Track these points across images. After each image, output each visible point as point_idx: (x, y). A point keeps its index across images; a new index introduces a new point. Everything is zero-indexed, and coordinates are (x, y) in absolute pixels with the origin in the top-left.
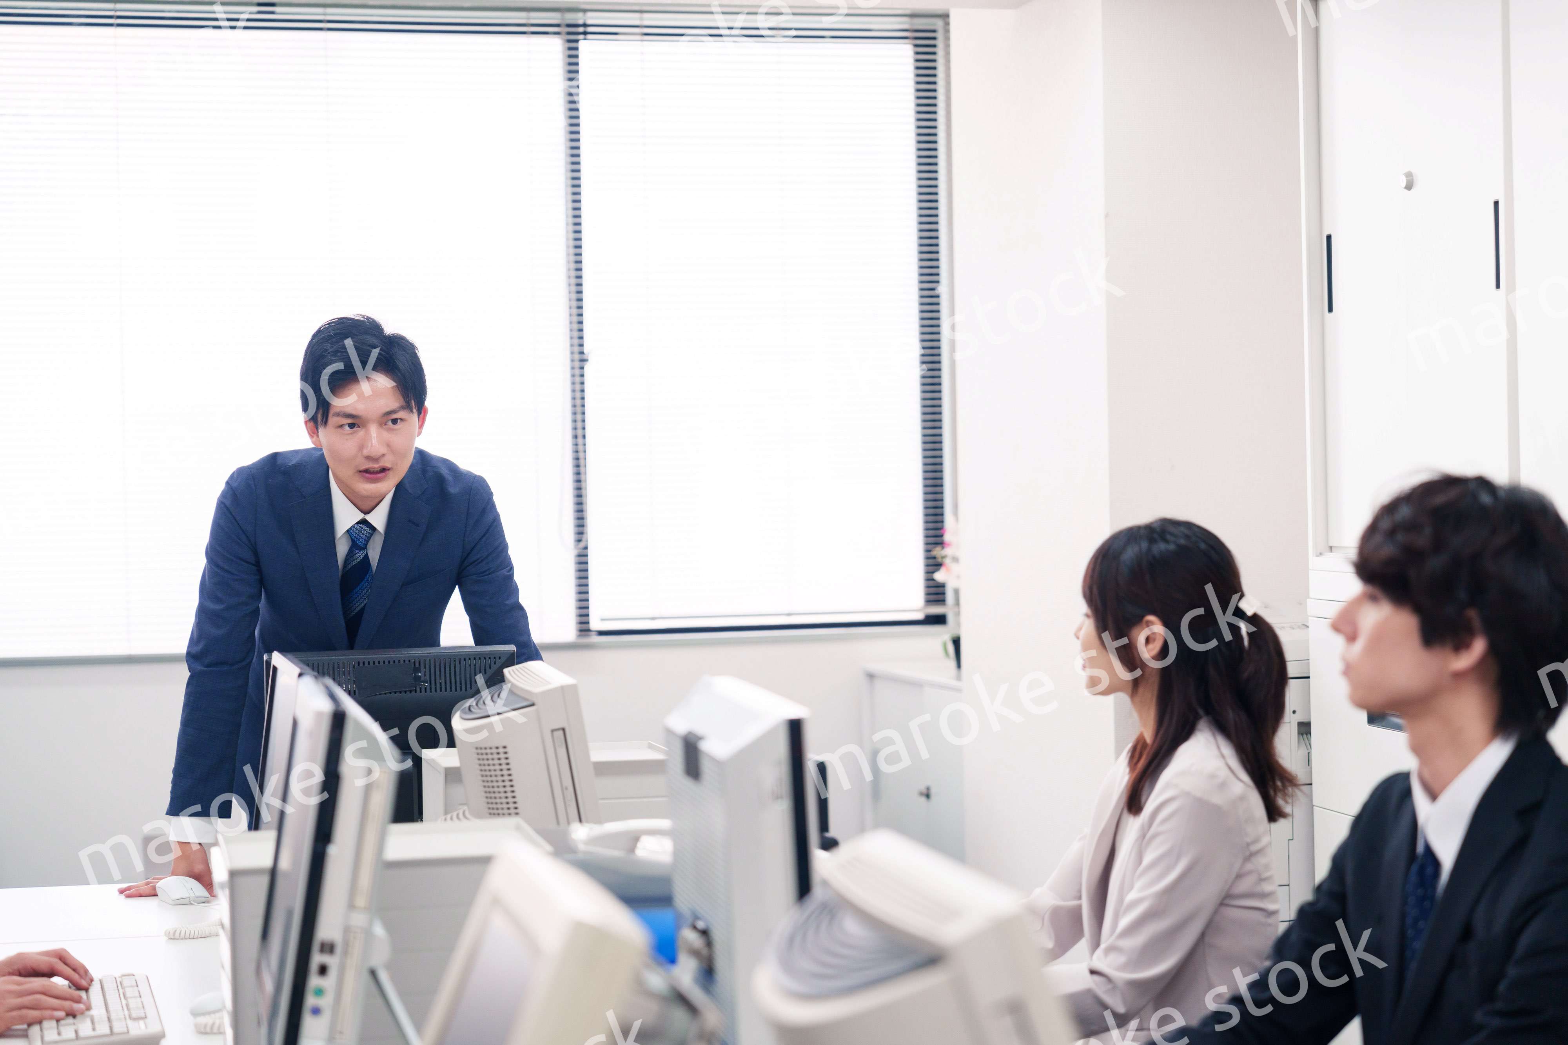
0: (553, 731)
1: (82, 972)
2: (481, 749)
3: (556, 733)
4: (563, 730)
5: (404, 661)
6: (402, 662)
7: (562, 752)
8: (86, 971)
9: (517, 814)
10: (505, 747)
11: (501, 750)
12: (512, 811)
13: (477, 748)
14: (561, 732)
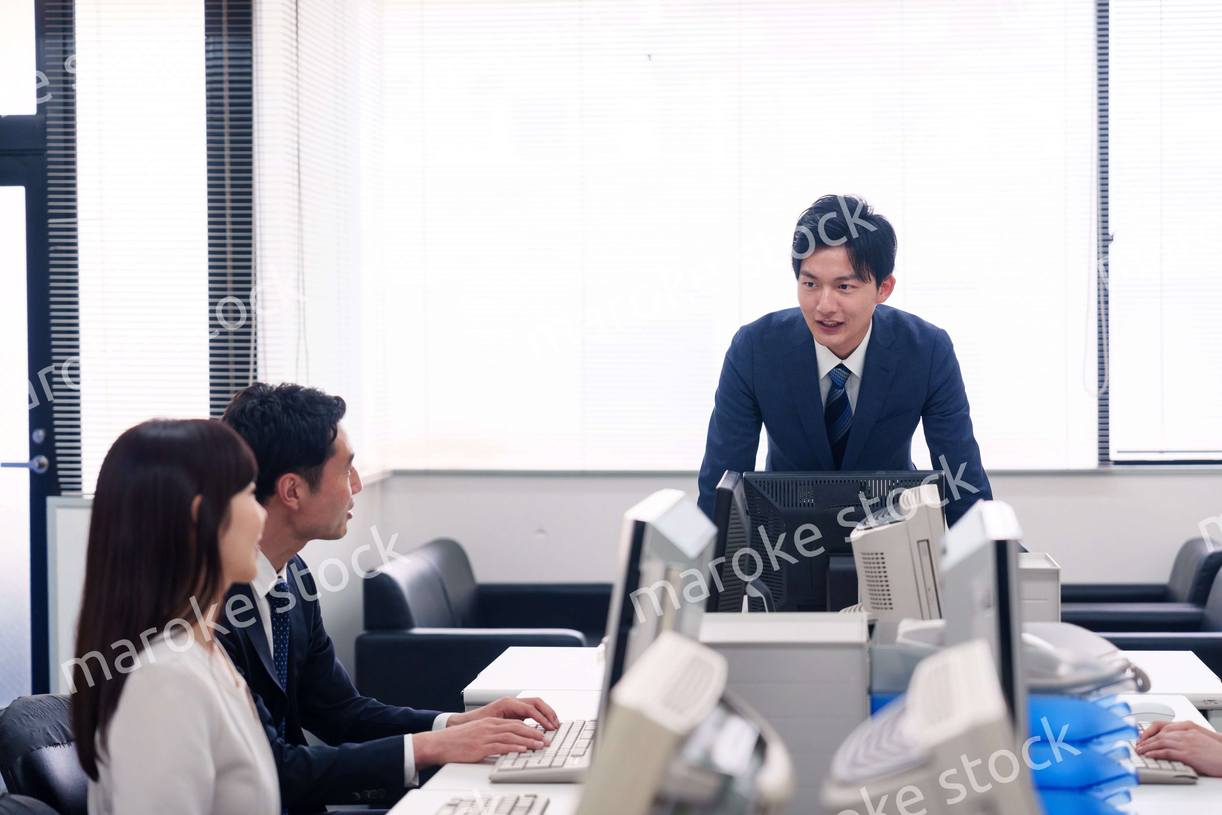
0: (918, 542)
1: (551, 717)
2: (865, 554)
3: (921, 544)
4: (928, 541)
5: (853, 481)
6: (851, 482)
7: (926, 559)
8: (555, 717)
9: (891, 608)
10: (882, 554)
11: (879, 556)
12: (888, 606)
13: (863, 554)
14: (925, 543)
